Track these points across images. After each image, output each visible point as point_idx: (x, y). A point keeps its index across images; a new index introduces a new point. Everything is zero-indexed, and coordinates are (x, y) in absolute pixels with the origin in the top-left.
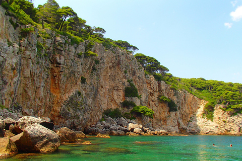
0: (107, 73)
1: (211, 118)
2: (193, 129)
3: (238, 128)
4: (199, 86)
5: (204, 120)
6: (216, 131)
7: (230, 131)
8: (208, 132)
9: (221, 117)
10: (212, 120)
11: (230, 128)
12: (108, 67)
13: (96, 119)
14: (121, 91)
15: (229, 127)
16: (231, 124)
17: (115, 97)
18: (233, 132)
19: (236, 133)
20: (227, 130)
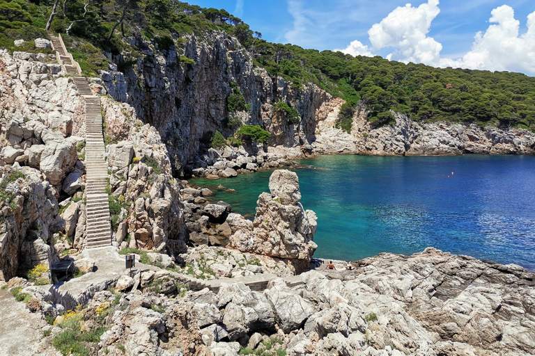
0: (201, 77)
1: (348, 128)
2: (322, 146)
3: (382, 145)
4: (335, 72)
5: (337, 131)
6: (353, 148)
7: (371, 150)
8: (342, 150)
9: (362, 128)
10: (349, 133)
11: (373, 146)
12: (202, 69)
13: (194, 152)
14: (221, 102)
15: (371, 144)
16: (374, 140)
17: (213, 112)
18: (375, 152)
19: (379, 153)
20: (368, 149)
